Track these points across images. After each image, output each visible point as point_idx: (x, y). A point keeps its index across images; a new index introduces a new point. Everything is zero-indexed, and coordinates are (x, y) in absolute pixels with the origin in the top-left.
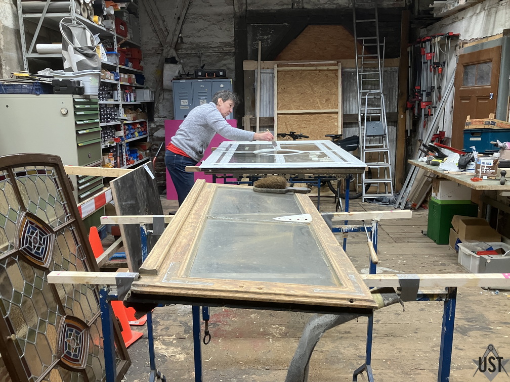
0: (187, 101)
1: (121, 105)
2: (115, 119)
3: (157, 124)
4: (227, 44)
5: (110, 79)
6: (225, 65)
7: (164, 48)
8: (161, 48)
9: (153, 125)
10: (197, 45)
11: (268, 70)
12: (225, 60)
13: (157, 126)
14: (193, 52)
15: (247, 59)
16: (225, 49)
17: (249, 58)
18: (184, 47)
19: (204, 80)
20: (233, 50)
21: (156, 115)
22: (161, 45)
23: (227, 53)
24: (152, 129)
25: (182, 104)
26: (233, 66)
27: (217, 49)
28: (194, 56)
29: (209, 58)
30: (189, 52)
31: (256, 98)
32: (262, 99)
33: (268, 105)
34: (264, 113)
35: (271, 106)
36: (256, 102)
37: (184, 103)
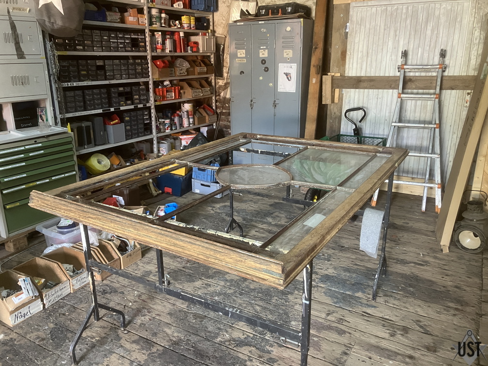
0: (244, 51)
3: (226, 81)
9: (221, 82)
19: (267, 21)
21: (224, 70)
24: (220, 87)
25: (239, 55)
31: (348, 47)
32: (356, 48)
33: (365, 58)
34: (359, 69)
35: (369, 59)
36: (348, 53)
37: (241, 53)
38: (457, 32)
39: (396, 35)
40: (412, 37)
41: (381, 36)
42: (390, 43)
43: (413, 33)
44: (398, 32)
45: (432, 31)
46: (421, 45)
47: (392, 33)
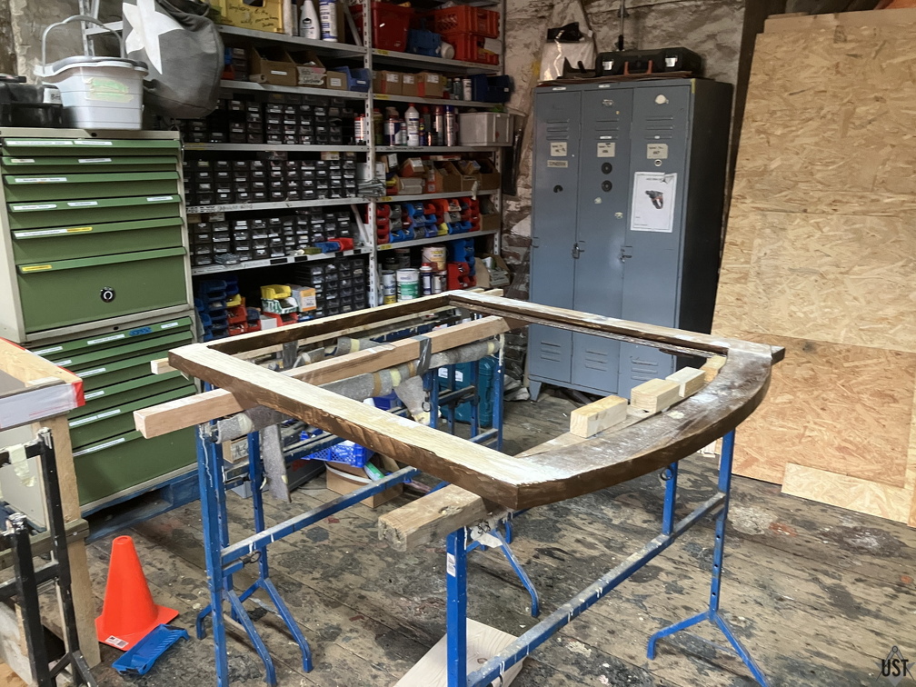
1: (370, 156)
2: (343, 192)
3: (523, 203)
5: (324, 86)
6: (713, 36)
9: (513, 206)
12: (716, 19)
13: (522, 209)
15: (780, 11)
19: (616, 85)
21: (520, 182)
24: (512, 214)
25: (554, 154)
37: (559, 149)
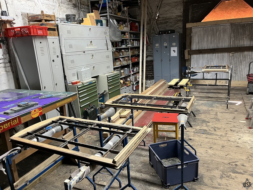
4: (179, 16)
6: (178, 26)
7: (151, 21)
8: (150, 21)
10: (166, 18)
11: (198, 27)
12: (178, 23)
13: (147, 56)
14: (164, 21)
15: (188, 22)
16: (178, 18)
17: (189, 22)
18: (160, 20)
19: (166, 34)
20: (182, 18)
21: (147, 51)
22: (150, 20)
23: (179, 20)
26: (181, 26)
27: (174, 19)
28: (164, 23)
29: (170, 23)
30: (162, 22)
31: (192, 41)
32: (195, 41)
33: (198, 44)
34: (196, 47)
35: (199, 44)
36: (192, 43)
37: (157, 45)
38: (226, 34)
39: (207, 36)
40: (212, 36)
41: (203, 37)
42: (206, 39)
43: (213, 35)
44: (208, 35)
45: (219, 34)
46: (215, 39)
47: (206, 36)
